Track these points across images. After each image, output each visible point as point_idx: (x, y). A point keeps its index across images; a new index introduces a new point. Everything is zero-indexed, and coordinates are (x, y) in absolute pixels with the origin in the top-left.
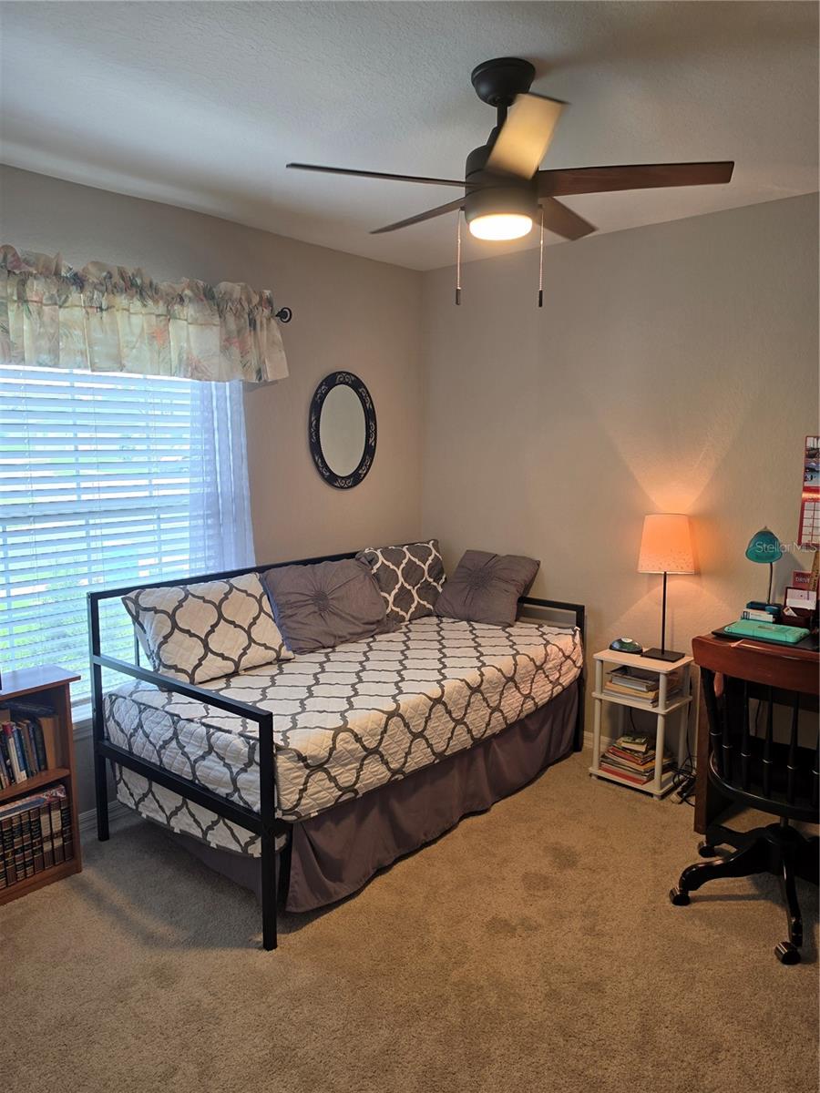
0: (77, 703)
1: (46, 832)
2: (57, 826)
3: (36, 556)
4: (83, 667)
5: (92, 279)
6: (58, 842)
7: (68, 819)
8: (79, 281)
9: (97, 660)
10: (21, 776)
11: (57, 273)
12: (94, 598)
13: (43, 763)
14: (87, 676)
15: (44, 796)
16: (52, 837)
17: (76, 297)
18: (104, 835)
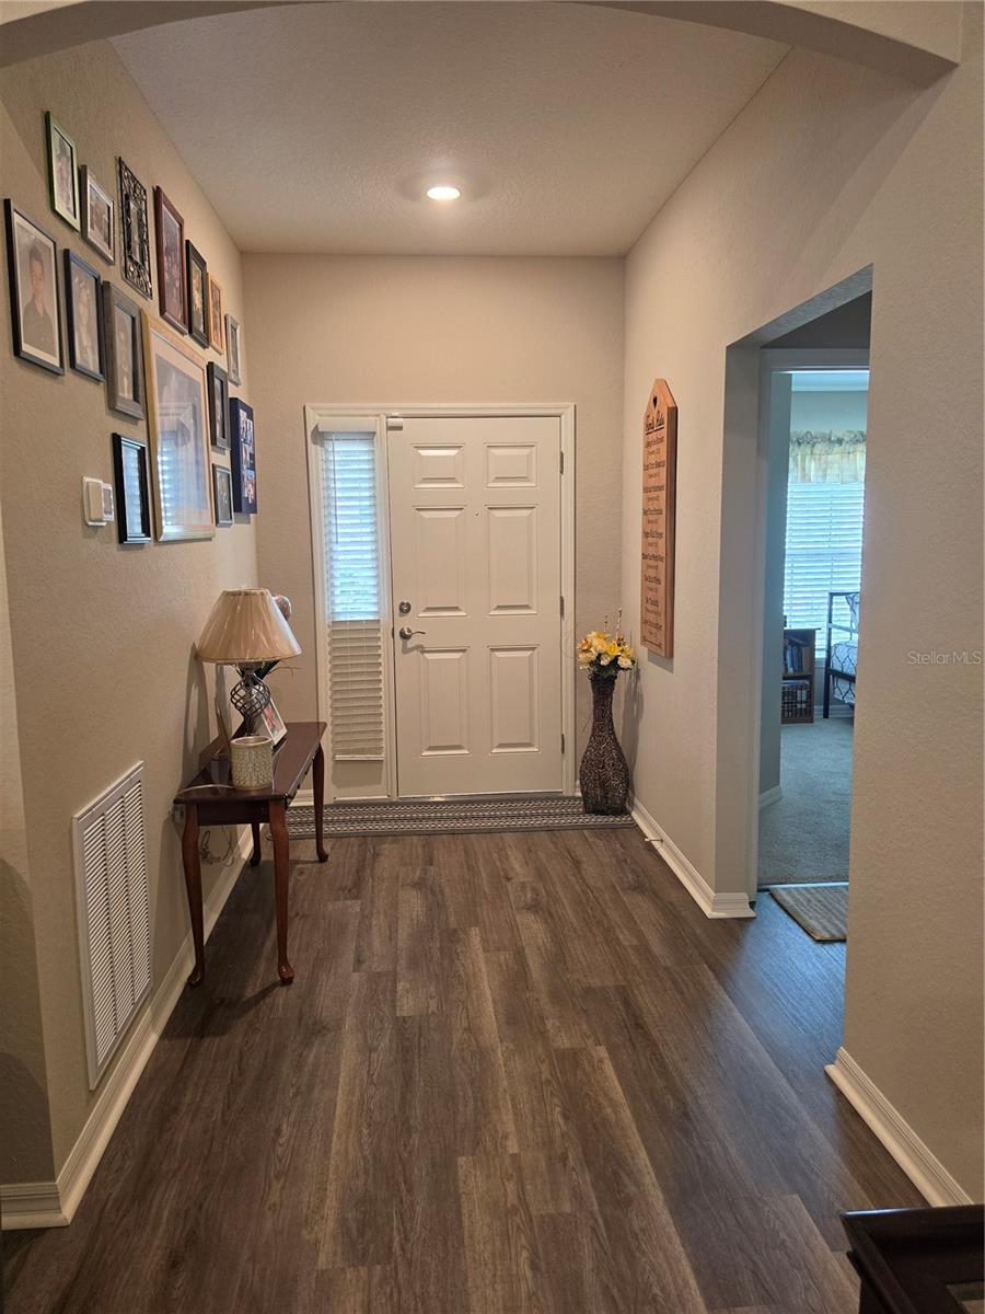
0: (819, 650)
1: (799, 699)
2: (804, 698)
3: (807, 573)
4: (824, 625)
5: (846, 439)
6: (804, 706)
7: (810, 695)
8: (840, 441)
9: (830, 626)
10: (791, 670)
11: (830, 439)
12: (832, 595)
13: (800, 667)
14: (825, 630)
15: (801, 682)
16: (801, 702)
17: (837, 448)
18: (826, 715)
